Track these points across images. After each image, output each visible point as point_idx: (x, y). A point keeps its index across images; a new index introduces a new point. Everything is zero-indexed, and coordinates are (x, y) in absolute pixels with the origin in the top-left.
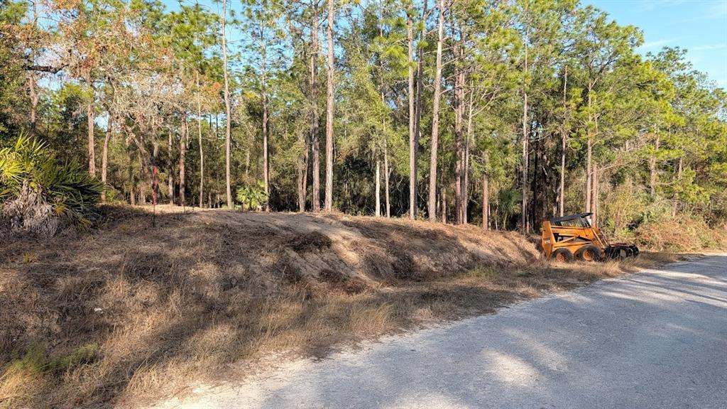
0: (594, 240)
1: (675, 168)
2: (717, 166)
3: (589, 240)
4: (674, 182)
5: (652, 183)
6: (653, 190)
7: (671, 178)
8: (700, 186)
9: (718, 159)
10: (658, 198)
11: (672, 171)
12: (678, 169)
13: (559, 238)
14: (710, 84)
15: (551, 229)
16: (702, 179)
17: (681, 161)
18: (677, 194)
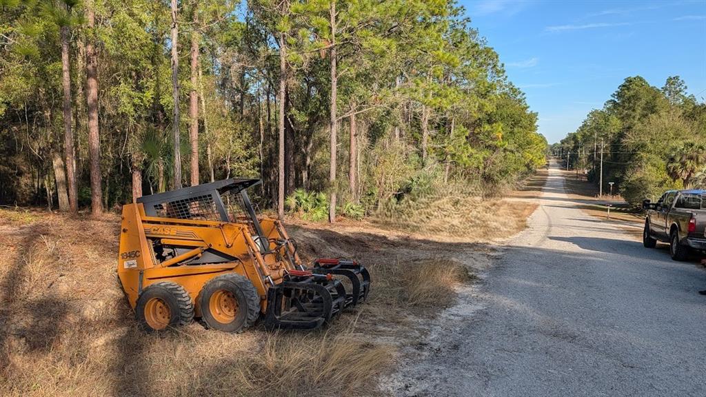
0: (247, 257)
1: (447, 129)
2: (487, 127)
3: (232, 259)
4: (446, 145)
5: (425, 145)
6: (425, 153)
7: (443, 140)
8: (472, 147)
9: (488, 120)
10: (430, 162)
11: (445, 133)
12: (450, 131)
13: (166, 251)
14: (481, 41)
15: (141, 226)
16: (473, 140)
17: (453, 121)
18: (449, 157)
